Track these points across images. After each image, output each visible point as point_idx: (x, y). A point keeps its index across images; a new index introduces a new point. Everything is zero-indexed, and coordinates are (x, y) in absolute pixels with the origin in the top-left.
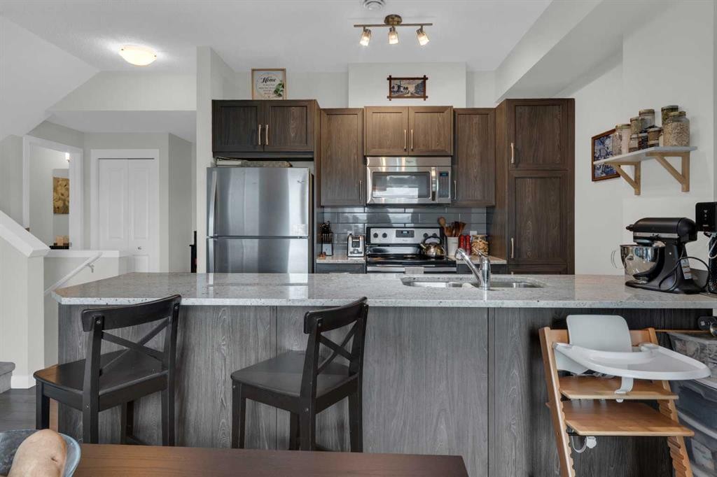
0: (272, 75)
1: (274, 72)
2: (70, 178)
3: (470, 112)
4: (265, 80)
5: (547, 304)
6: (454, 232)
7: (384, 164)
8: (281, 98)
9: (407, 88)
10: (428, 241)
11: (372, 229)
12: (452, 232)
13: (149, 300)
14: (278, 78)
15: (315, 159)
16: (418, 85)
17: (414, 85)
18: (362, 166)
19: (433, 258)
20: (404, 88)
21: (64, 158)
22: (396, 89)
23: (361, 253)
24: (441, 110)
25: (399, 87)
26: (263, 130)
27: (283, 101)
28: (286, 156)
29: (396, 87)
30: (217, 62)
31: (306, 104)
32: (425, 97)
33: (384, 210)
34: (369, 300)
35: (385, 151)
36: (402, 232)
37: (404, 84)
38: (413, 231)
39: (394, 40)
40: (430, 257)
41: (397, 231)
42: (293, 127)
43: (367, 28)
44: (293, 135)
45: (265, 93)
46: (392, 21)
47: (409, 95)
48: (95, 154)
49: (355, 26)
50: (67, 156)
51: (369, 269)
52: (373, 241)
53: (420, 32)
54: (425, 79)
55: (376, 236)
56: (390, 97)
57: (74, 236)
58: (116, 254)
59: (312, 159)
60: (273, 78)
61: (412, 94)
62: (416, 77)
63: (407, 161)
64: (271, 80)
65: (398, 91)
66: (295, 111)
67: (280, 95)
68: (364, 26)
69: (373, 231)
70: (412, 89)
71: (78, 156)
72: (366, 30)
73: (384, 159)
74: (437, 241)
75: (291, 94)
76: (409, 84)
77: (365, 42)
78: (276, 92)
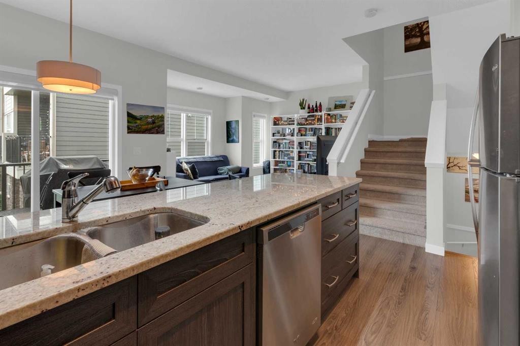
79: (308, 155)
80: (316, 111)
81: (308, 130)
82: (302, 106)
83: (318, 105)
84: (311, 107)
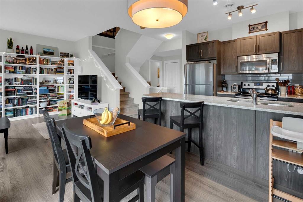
0: (204, 34)
1: (204, 33)
2: (160, 68)
3: (290, 32)
4: (202, 36)
5: (271, 111)
6: (283, 84)
7: (246, 59)
8: (206, 41)
9: (258, 28)
10: (268, 88)
11: (243, 83)
12: (282, 84)
13: (154, 97)
14: (206, 35)
15: (217, 59)
16: (263, 26)
17: (261, 26)
18: (237, 60)
19: (270, 95)
20: (256, 28)
21: (158, 64)
22: (252, 29)
23: (237, 91)
24: (273, 34)
25: (254, 28)
26: (200, 52)
27: (207, 42)
28: (207, 59)
29: (252, 28)
30: (188, 34)
31: (214, 42)
32: (266, 30)
33: (246, 76)
34: (205, 102)
35: (246, 54)
36: (257, 84)
37: (256, 26)
38: (263, 84)
39: (241, 15)
40: (269, 94)
41: (254, 84)
42: (210, 51)
43: (230, 13)
44: (209, 52)
45: (202, 40)
46: (240, 8)
47: (259, 30)
48: (165, 62)
49: (226, 14)
50: (159, 63)
51: (236, 97)
52: (243, 87)
53: (252, 9)
54: (266, 22)
55: (245, 85)
56: (250, 33)
57: (161, 84)
58: (166, 88)
59: (216, 59)
60: (204, 35)
61: (260, 30)
62: (262, 22)
63: (255, 57)
64: (203, 36)
65: (253, 30)
66: (210, 45)
67: (206, 40)
68: (229, 13)
69: (244, 84)
70: (260, 27)
71: (161, 63)
72: (230, 14)
73: (245, 57)
74: (274, 88)
75: (210, 39)
76: (258, 26)
77: (229, 18)
78: (205, 39)
79: (17, 89)
80: (27, 53)
81: (18, 68)
82: (10, 44)
83: (29, 48)
84: (20, 48)
